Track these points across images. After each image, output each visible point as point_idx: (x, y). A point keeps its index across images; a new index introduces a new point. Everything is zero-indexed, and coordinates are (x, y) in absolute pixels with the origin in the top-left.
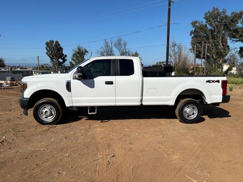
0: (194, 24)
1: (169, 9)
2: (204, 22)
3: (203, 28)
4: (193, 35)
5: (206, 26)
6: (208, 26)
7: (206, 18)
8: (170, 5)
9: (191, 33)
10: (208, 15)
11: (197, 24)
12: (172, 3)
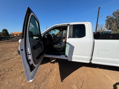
0: (107, 17)
1: (99, 11)
2: (112, 16)
3: (111, 18)
4: (106, 21)
5: (113, 17)
6: (114, 17)
7: (113, 14)
8: (99, 9)
9: (106, 20)
10: (115, 13)
11: (109, 17)
12: (100, 8)
